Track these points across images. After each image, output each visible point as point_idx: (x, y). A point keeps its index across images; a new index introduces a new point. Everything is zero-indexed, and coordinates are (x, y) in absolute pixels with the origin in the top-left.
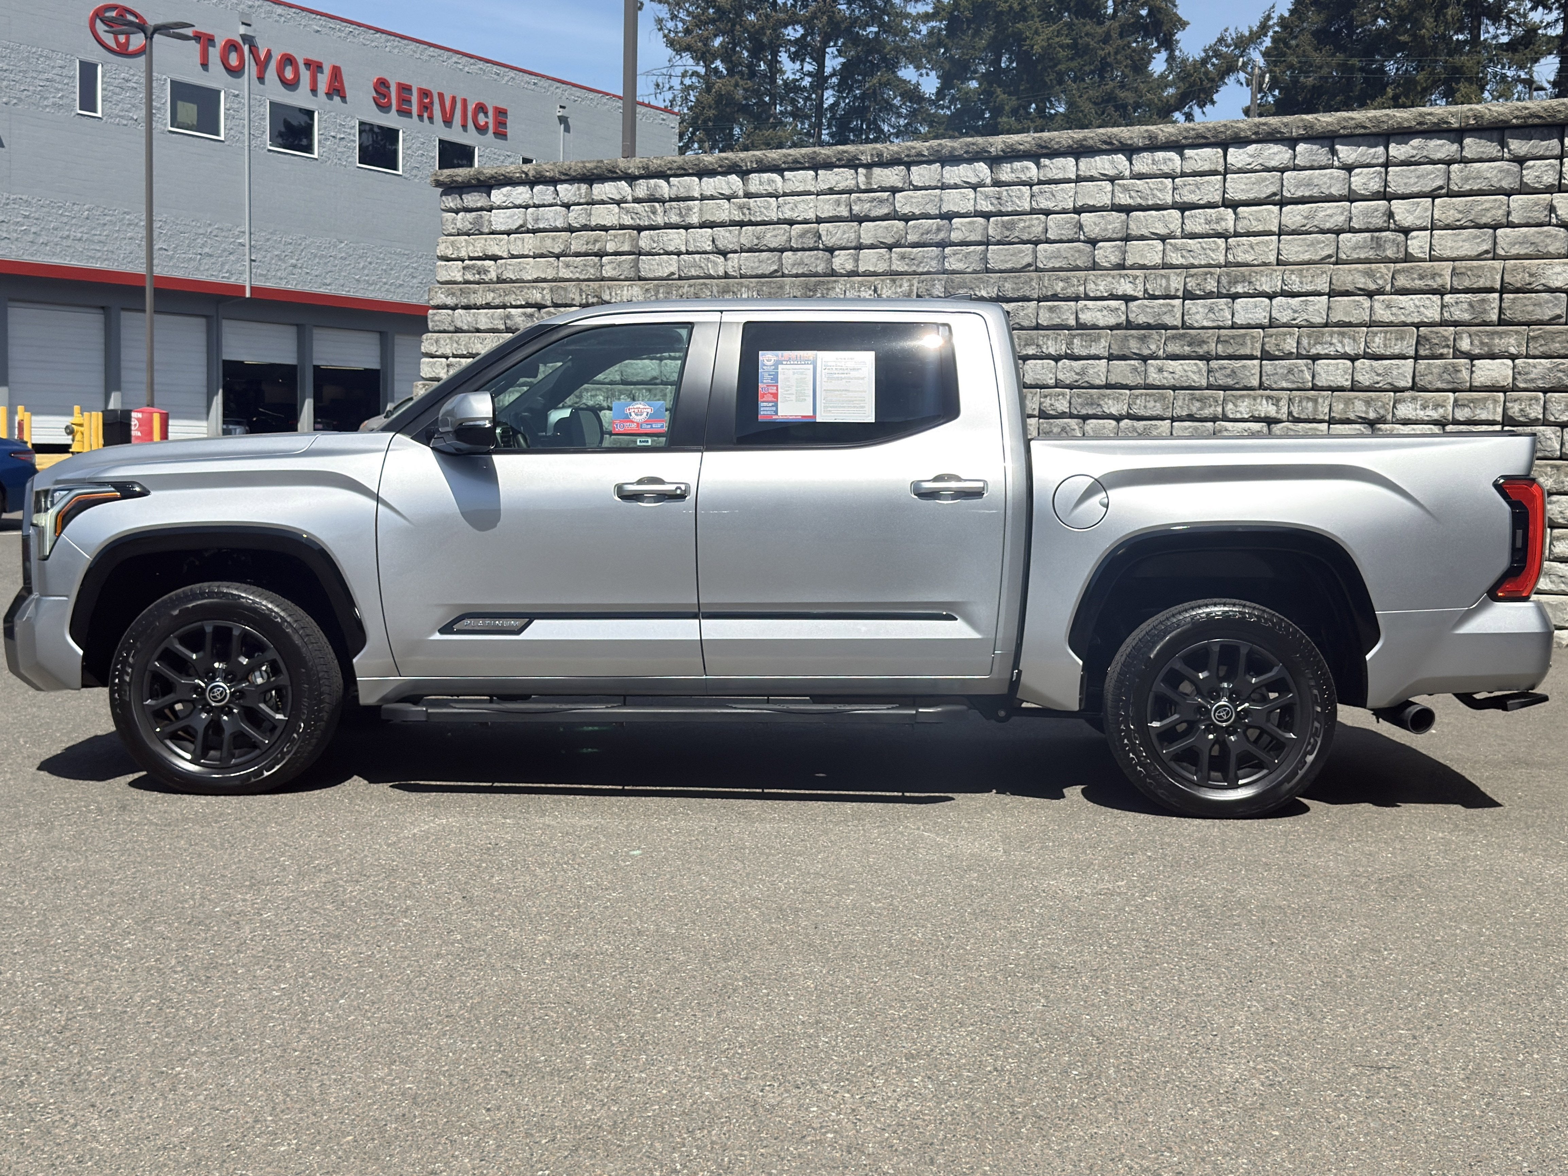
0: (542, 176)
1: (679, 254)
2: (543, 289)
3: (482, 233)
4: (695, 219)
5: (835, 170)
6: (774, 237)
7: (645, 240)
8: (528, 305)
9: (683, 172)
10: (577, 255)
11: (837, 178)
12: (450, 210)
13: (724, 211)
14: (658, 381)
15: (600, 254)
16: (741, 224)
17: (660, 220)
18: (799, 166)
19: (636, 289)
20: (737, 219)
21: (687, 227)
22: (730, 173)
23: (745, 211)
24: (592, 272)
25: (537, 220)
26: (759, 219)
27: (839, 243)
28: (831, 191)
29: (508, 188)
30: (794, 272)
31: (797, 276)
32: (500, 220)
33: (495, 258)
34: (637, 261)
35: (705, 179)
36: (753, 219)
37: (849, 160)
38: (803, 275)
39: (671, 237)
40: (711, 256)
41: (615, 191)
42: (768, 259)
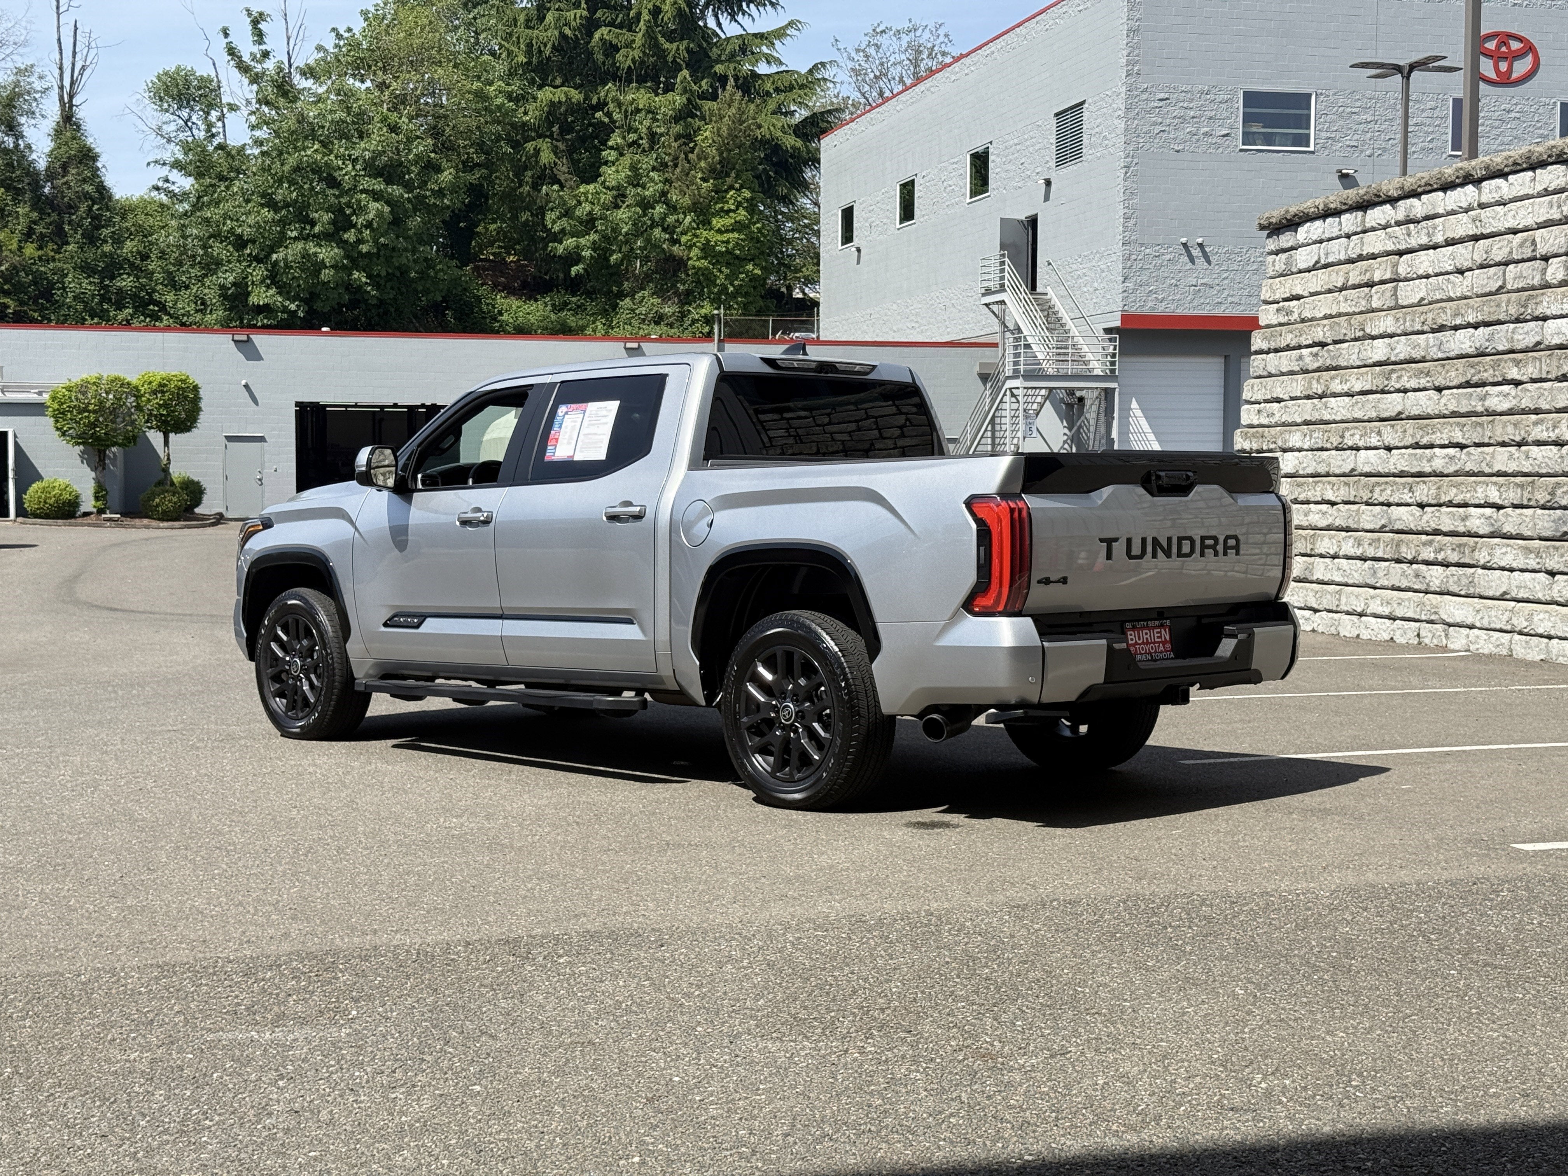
0: (1329, 209)
1: (1427, 277)
2: (1324, 326)
3: (1292, 274)
4: (1439, 238)
5: (1549, 168)
6: (1499, 249)
7: (1404, 266)
8: (1315, 344)
9: (1430, 188)
10: (1355, 287)
11: (1551, 176)
12: (1271, 253)
13: (1462, 226)
14: (1403, 416)
15: (1370, 285)
16: (1476, 238)
17: (1414, 243)
18: (1519, 167)
19: (1390, 318)
20: (1471, 233)
21: (1435, 247)
22: (1467, 184)
23: (1478, 224)
24: (1363, 305)
25: (1327, 255)
26: (1488, 231)
27: (1551, 250)
28: (1546, 193)
29: (1308, 224)
30: (1515, 287)
31: (1518, 290)
32: (1304, 258)
33: (1298, 298)
34: (1396, 288)
35: (1449, 193)
36: (1485, 232)
37: (1559, 156)
38: (1523, 290)
39: (1423, 258)
40: (1451, 277)
41: (1382, 216)
42: (1495, 274)
